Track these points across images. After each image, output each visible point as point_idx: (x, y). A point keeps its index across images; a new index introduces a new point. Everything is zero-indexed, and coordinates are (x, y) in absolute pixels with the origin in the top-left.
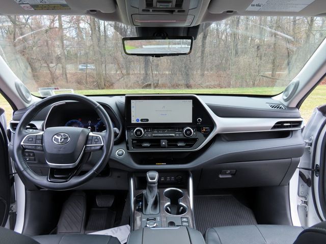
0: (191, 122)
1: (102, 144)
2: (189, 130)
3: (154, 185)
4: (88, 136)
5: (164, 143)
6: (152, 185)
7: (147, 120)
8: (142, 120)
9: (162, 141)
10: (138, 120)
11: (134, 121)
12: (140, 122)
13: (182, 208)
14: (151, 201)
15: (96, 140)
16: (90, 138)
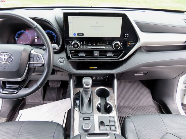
0: (119, 36)
1: (43, 63)
2: (117, 44)
3: (88, 90)
4: (30, 54)
5: (96, 54)
6: (87, 90)
7: (83, 34)
8: (78, 34)
9: (94, 52)
10: (75, 34)
11: (71, 35)
12: (77, 36)
13: (109, 105)
14: (86, 101)
15: (38, 59)
16: (32, 56)
